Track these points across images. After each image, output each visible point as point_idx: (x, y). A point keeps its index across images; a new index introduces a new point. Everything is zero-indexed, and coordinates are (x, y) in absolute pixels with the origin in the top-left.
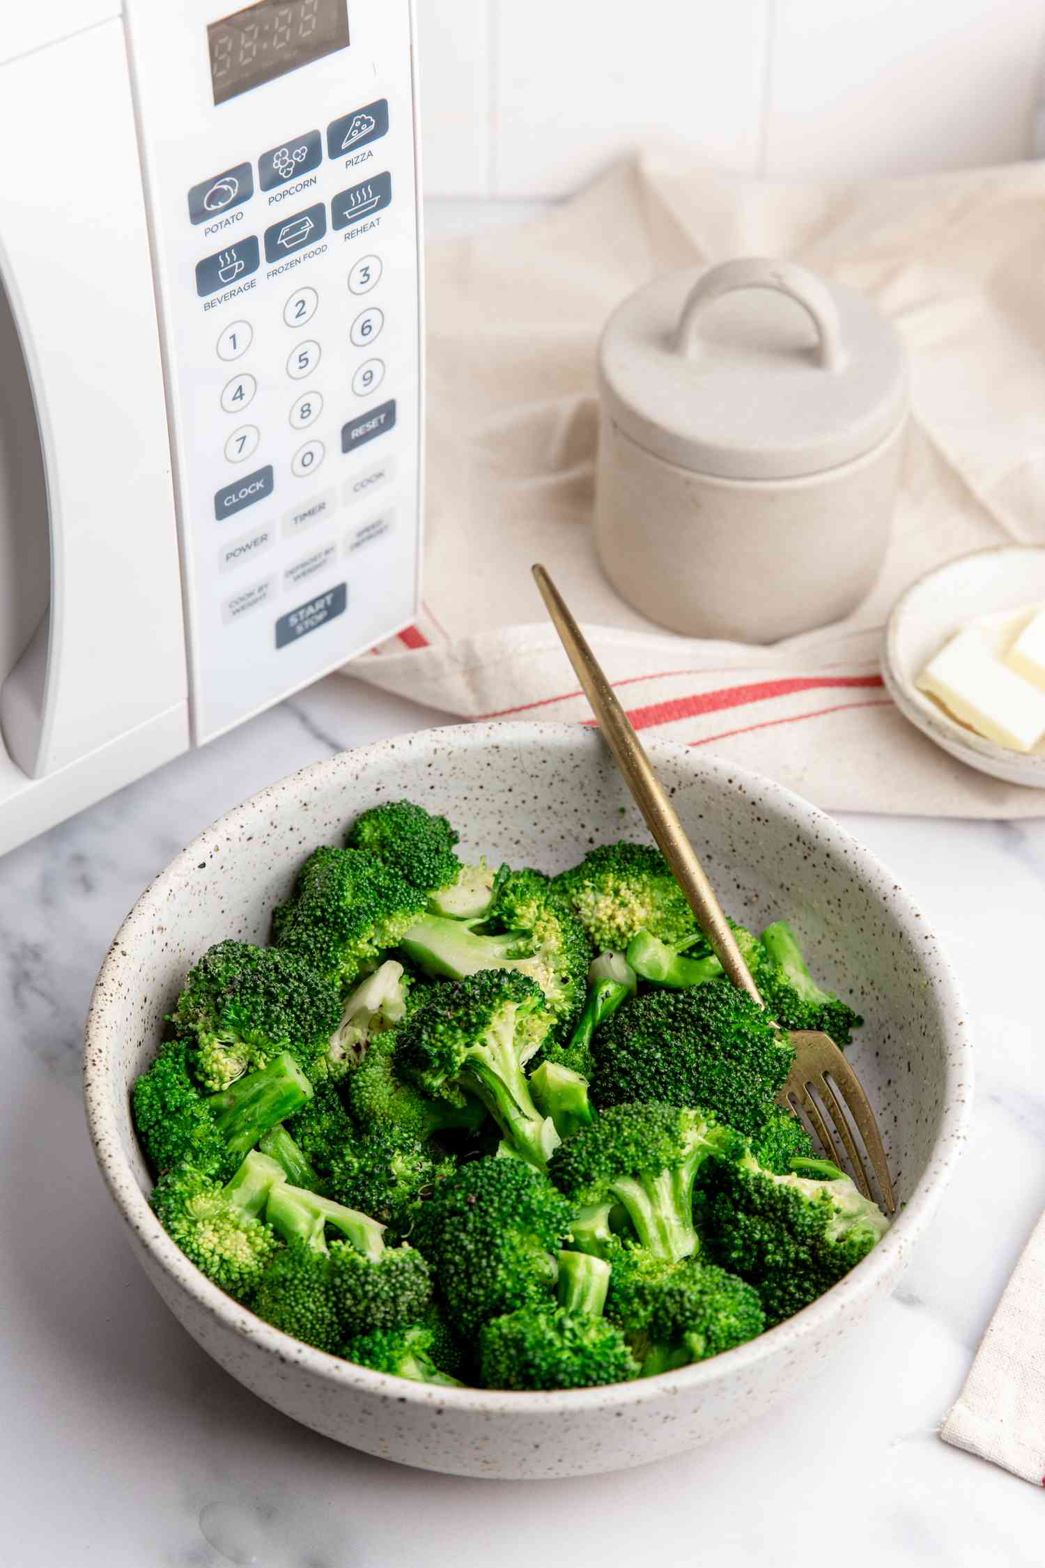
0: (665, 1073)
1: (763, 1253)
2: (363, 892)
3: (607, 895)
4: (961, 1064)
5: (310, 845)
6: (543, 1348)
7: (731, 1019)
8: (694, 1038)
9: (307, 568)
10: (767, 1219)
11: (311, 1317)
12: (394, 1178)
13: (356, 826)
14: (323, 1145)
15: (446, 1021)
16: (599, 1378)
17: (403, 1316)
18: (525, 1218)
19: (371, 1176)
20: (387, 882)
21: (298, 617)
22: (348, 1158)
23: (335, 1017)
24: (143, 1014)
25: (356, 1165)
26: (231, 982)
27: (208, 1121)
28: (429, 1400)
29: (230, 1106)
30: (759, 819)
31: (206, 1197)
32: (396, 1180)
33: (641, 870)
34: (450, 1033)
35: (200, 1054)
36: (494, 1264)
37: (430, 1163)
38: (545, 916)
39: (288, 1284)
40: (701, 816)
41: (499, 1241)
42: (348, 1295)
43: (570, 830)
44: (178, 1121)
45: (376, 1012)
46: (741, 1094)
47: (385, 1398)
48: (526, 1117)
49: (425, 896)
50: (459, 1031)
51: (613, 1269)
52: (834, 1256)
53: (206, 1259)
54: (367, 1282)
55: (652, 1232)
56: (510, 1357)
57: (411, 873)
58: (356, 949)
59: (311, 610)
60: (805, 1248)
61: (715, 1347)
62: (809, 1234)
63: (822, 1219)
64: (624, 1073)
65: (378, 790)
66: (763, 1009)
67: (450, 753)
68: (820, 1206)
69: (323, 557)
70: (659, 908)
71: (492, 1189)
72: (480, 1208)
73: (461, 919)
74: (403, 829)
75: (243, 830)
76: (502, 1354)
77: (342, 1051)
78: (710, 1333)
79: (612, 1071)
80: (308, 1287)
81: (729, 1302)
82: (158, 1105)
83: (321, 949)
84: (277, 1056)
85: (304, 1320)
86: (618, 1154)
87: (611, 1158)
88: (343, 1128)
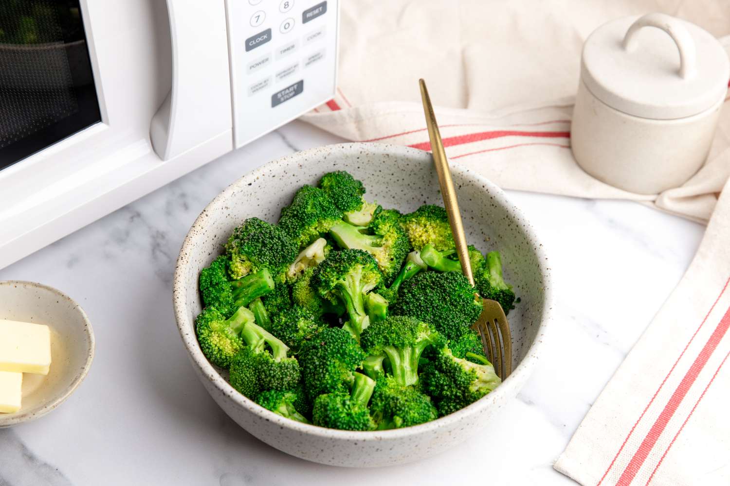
0: (423, 306)
1: (443, 390)
2: (316, 207)
3: (421, 226)
4: (545, 326)
5: (302, 183)
6: (334, 410)
7: (456, 289)
8: (439, 294)
9: (286, 73)
10: (447, 376)
11: (247, 380)
12: (298, 329)
13: (322, 178)
14: (276, 310)
15: (331, 267)
16: (354, 428)
17: (285, 386)
18: (342, 355)
19: (288, 326)
20: (327, 204)
21: (282, 94)
22: (281, 317)
23: (292, 257)
24: (213, 242)
25: (283, 320)
26: (249, 235)
27: (228, 291)
28: (278, 422)
29: (240, 286)
30: (493, 205)
31: (217, 322)
32: (298, 330)
33: (438, 218)
34: (332, 272)
35: (231, 263)
36: (325, 372)
37: (317, 326)
38: (391, 231)
39: (240, 364)
40: (471, 200)
41: (328, 363)
42: (263, 374)
43: (416, 196)
44: (216, 290)
45: (311, 258)
46: (453, 321)
47: (261, 418)
48: (358, 314)
49: (343, 213)
50: (335, 273)
51: (377, 384)
52: (471, 397)
53: (212, 348)
54: (271, 370)
55: (398, 372)
56: (321, 412)
57: (338, 202)
58: (309, 231)
59: (287, 91)
60: (460, 391)
61: (406, 424)
62: (463, 385)
63: (469, 380)
64: (407, 303)
65: (334, 165)
66: (473, 287)
67: (367, 154)
68: (469, 374)
69: (293, 69)
70: (442, 236)
71: (331, 341)
72: (325, 348)
73: (356, 226)
74: (340, 183)
75: (271, 172)
76: (319, 410)
77: (295, 273)
78: (405, 418)
79: (403, 302)
80: (248, 367)
81: (417, 407)
82: (209, 281)
83: (294, 228)
84: (262, 269)
85: (244, 380)
86: (388, 336)
87: (385, 337)
88: (286, 304)
